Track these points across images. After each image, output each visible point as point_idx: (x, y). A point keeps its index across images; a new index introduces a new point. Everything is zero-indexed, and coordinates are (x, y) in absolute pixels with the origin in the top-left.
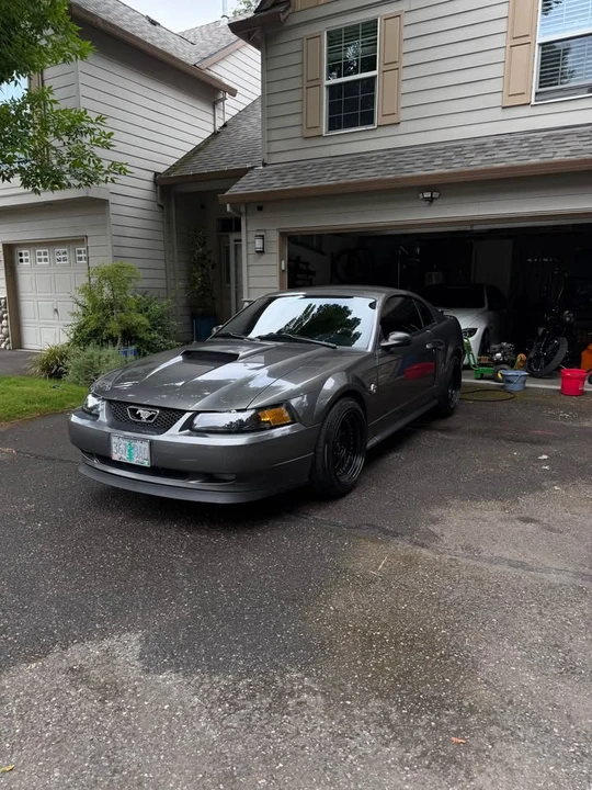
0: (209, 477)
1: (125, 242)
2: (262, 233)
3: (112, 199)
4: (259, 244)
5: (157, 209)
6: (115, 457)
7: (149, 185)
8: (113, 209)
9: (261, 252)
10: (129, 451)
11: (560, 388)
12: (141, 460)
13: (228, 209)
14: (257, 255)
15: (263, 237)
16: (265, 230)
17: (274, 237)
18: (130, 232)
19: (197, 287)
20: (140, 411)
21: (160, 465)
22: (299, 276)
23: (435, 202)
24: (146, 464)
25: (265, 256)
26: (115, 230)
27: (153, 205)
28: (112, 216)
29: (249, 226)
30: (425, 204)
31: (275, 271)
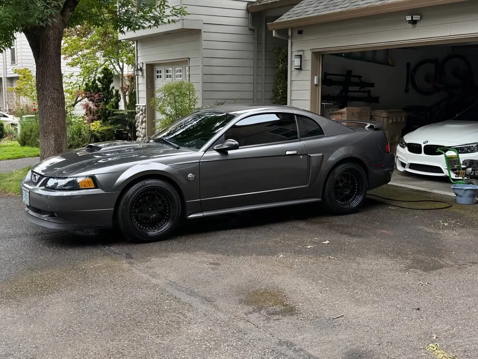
1: (215, 62)
2: (301, 53)
3: (204, 28)
4: (297, 62)
5: (249, 32)
7: (242, 13)
8: (204, 36)
13: (274, 34)
14: (297, 72)
15: (301, 56)
16: (303, 51)
17: (308, 56)
18: (219, 54)
19: (279, 98)
21: (32, 204)
23: (418, 25)
24: (28, 204)
26: (206, 53)
27: (245, 30)
28: (204, 43)
29: (293, 47)
30: (410, 25)
31: (308, 85)
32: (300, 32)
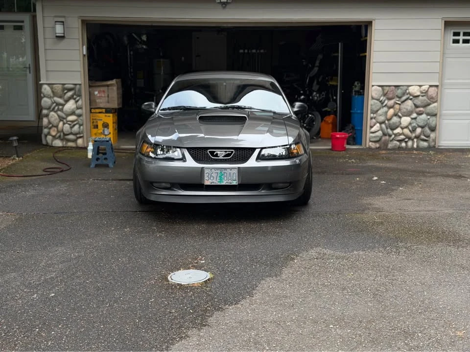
2: (62, 19)
4: (59, 29)
6: (207, 182)
9: (62, 38)
10: (220, 177)
12: (230, 181)
14: (57, 40)
15: (63, 22)
16: (65, 17)
17: (75, 24)
20: (218, 152)
21: (245, 182)
24: (235, 183)
25: (65, 41)
29: (46, 12)
30: (220, 6)
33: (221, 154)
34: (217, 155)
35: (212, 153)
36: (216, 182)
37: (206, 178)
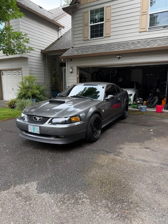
0: (57, 137)
1: (33, 69)
2: (72, 67)
3: (29, 57)
4: (71, 70)
5: (42, 60)
6: (29, 131)
7: (40, 53)
8: (29, 60)
9: (72, 72)
10: (34, 129)
11: (156, 111)
12: (37, 132)
13: (62, 60)
14: (70, 73)
17: (75, 68)
19: (53, 82)
20: (37, 118)
21: (42, 133)
22: (82, 79)
23: (120, 59)
24: (39, 133)
25: (73, 73)
26: (30, 66)
27: (41, 59)
28: (29, 62)
29: (68, 65)
30: (118, 59)
31: (76, 78)
32: (71, 60)
33: (38, 119)
34: (36, 119)
35: (35, 118)
36: (32, 131)
37: (29, 129)
